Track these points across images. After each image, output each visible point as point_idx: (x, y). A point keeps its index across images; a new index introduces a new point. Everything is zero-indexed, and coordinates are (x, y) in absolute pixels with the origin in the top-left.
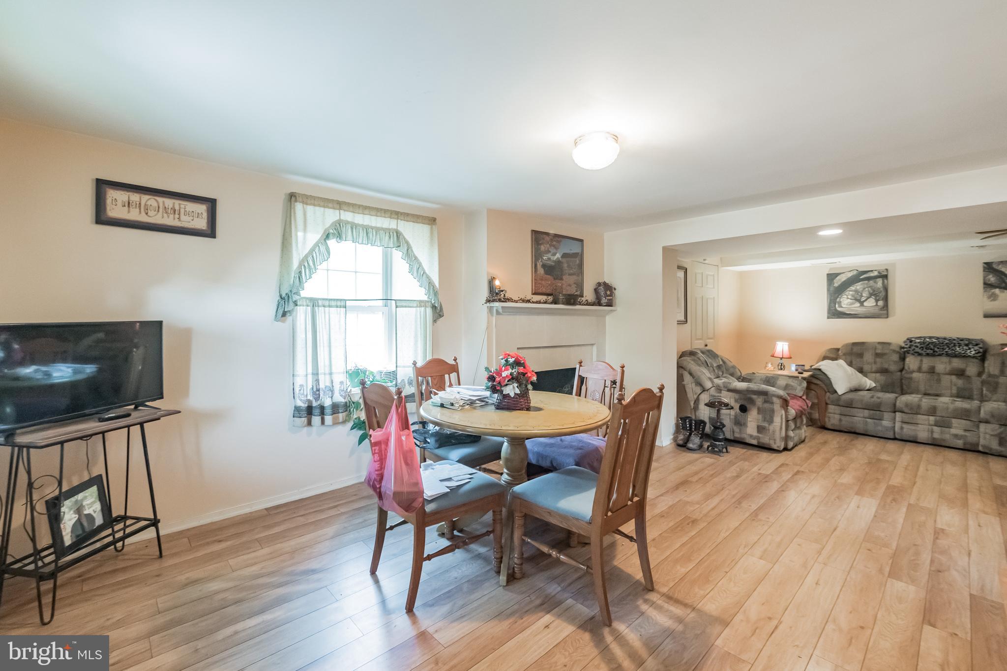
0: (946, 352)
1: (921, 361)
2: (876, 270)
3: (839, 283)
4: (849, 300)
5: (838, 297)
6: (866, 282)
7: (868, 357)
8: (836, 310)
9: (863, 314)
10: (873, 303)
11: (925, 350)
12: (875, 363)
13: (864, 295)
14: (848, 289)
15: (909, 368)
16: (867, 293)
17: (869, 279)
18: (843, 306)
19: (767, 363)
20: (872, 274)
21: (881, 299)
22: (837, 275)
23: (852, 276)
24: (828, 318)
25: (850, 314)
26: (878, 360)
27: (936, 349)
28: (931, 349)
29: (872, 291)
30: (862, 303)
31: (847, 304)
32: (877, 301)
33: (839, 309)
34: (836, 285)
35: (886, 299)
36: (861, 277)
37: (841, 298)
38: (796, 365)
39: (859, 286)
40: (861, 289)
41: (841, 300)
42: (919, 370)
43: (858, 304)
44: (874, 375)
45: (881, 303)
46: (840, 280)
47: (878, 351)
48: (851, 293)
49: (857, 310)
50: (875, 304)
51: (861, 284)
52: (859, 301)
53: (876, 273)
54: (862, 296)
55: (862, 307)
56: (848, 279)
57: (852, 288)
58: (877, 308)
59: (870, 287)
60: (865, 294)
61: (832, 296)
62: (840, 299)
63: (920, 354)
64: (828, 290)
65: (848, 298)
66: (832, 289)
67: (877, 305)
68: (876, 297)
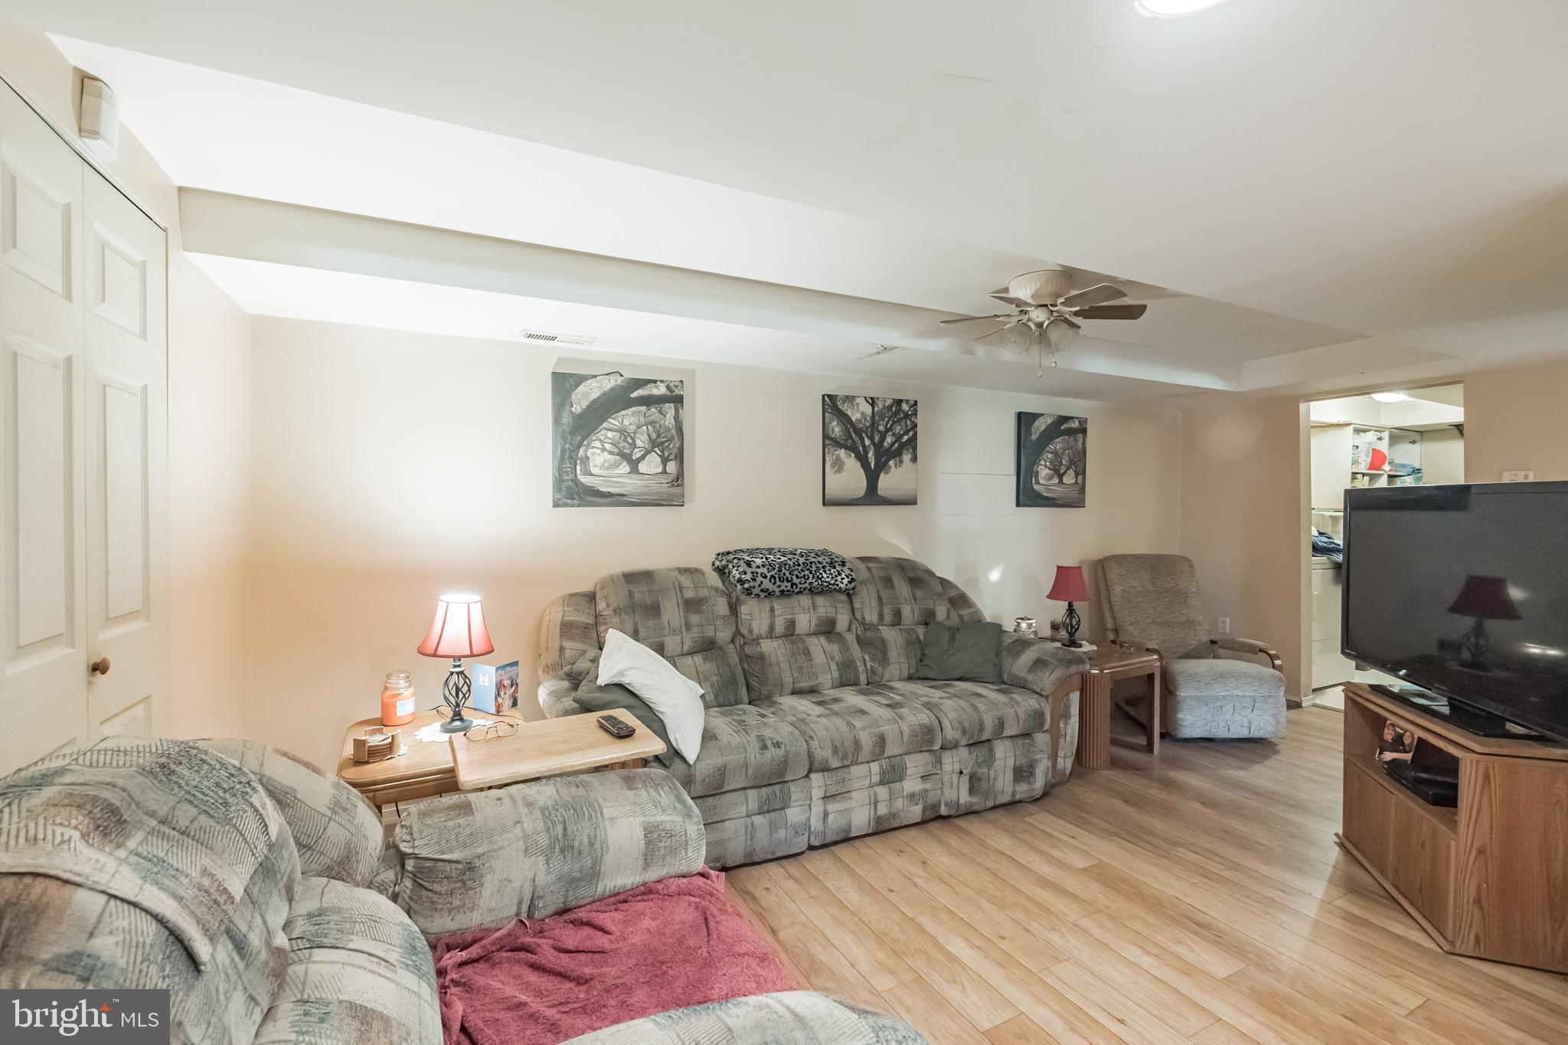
0: (810, 583)
1: (772, 610)
2: (662, 381)
3: (585, 404)
4: (607, 456)
5: (580, 445)
6: (643, 408)
7: (672, 613)
8: (576, 481)
9: (638, 494)
10: (656, 467)
11: (778, 583)
12: (688, 626)
13: (639, 443)
14: (605, 425)
15: (751, 631)
16: (645, 438)
17: (648, 401)
18: (595, 471)
19: (388, 677)
20: (655, 392)
21: (672, 457)
22: (580, 379)
23: (613, 389)
24: (556, 504)
25: (609, 495)
26: (694, 618)
27: (795, 580)
28: (788, 581)
29: (654, 436)
30: (634, 465)
31: (601, 467)
32: (665, 461)
33: (584, 479)
34: (577, 409)
35: (680, 457)
36: (633, 395)
37: (588, 446)
38: (497, 669)
39: (628, 418)
40: (633, 428)
41: (589, 454)
42: (771, 634)
43: (625, 468)
44: (689, 660)
45: (672, 467)
46: (585, 395)
47: (689, 594)
48: (610, 434)
49: (623, 485)
50: (660, 470)
51: (633, 414)
52: (626, 457)
53: (660, 390)
54: (634, 446)
55: (633, 476)
56: (605, 394)
57: (613, 422)
58: (665, 479)
59: (652, 423)
60: (642, 441)
61: (564, 439)
62: (586, 451)
63: (769, 594)
64: (557, 421)
65: (604, 450)
66: (566, 419)
67: (664, 472)
68: (662, 451)
